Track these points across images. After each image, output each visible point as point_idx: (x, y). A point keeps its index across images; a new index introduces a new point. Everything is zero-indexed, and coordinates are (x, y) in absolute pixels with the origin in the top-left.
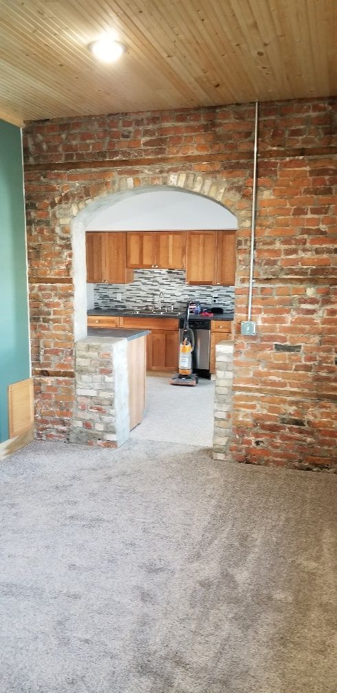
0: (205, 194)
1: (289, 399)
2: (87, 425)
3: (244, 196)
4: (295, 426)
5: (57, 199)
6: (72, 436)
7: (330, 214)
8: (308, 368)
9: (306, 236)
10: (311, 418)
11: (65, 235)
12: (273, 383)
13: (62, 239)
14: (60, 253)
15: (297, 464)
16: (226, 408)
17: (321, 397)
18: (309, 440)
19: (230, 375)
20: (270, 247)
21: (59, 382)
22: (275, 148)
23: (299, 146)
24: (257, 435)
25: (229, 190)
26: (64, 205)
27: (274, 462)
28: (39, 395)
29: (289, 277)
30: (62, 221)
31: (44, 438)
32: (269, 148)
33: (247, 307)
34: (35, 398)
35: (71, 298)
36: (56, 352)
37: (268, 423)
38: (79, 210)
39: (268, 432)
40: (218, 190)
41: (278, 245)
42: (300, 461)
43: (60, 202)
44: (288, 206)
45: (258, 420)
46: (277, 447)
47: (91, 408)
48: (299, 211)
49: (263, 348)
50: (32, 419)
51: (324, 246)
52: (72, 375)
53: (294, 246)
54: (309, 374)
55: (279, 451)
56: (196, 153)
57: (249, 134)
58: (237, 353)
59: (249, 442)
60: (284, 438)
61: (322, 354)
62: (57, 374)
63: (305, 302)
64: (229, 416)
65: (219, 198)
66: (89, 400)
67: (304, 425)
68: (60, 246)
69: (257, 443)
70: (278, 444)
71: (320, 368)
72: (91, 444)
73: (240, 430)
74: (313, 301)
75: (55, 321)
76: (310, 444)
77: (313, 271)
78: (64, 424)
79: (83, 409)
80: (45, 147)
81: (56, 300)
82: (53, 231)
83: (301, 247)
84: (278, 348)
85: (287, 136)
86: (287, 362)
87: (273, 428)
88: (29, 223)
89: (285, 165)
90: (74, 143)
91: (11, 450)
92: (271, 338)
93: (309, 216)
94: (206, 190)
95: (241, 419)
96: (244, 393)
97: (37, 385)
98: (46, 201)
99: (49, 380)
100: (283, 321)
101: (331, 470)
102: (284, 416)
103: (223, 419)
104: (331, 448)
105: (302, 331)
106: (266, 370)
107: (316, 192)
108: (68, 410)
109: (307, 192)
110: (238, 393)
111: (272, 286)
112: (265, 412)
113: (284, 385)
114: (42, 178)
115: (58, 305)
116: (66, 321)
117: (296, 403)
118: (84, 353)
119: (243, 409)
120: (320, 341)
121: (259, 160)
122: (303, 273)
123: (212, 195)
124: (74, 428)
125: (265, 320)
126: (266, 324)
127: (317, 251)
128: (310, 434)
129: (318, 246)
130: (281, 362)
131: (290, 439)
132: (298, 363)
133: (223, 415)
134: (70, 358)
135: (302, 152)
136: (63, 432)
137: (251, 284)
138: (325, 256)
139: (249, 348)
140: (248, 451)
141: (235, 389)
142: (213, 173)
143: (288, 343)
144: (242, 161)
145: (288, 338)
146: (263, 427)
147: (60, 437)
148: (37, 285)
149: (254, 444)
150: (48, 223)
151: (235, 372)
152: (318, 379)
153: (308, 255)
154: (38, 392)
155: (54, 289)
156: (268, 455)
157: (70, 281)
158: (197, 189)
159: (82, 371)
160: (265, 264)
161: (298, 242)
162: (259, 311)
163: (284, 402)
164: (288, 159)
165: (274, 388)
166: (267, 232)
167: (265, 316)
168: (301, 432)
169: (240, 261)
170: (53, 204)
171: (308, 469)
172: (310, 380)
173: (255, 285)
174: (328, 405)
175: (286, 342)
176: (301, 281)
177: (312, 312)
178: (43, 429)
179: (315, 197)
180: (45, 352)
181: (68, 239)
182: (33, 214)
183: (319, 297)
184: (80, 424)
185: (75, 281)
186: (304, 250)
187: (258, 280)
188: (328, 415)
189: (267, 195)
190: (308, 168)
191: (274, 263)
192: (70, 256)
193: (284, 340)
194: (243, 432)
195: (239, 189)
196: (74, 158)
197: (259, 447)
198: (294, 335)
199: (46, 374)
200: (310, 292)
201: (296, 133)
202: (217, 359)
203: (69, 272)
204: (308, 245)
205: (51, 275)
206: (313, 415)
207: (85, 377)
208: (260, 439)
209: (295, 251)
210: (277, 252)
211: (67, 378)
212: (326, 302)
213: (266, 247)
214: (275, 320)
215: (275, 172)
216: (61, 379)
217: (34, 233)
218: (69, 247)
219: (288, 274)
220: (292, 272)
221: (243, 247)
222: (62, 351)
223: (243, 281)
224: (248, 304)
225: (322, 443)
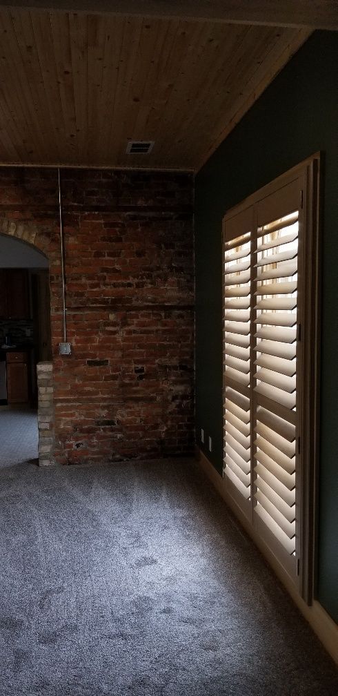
0: (19, 237)
1: (101, 404)
3: (53, 240)
4: (107, 427)
7: (122, 256)
8: (114, 378)
9: (105, 274)
10: (119, 417)
12: (89, 393)
15: (111, 458)
16: (48, 419)
17: (125, 400)
18: (119, 436)
19: (51, 390)
20: (79, 282)
22: (76, 204)
23: (94, 203)
24: (77, 439)
25: (39, 235)
27: (92, 459)
29: (94, 305)
32: (71, 203)
33: (63, 331)
37: (86, 427)
39: (86, 435)
40: (30, 234)
41: (83, 280)
42: (113, 455)
44: (90, 250)
45: (77, 427)
46: (94, 446)
48: (98, 254)
49: (77, 365)
51: (119, 281)
53: (96, 281)
54: (117, 382)
55: (96, 449)
56: (9, 203)
57: (54, 191)
58: (56, 370)
59: (70, 446)
60: (99, 438)
61: (124, 365)
63: (108, 325)
64: (51, 426)
65: (32, 241)
67: (115, 424)
69: (78, 446)
70: (95, 444)
71: (124, 377)
73: (62, 436)
74: (114, 324)
76: (121, 439)
77: (112, 300)
83: (102, 282)
84: (90, 363)
85: (84, 196)
86: (98, 374)
87: (89, 431)
89: (85, 218)
92: (84, 356)
93: (107, 258)
94: (20, 233)
95: (62, 427)
96: (64, 404)
100: (92, 341)
101: (138, 458)
102: (98, 420)
103: (46, 429)
104: (137, 440)
105: (108, 348)
106: (81, 382)
107: (110, 240)
109: (104, 239)
110: (59, 405)
111: (82, 313)
112: (83, 418)
113: (97, 393)
117: (107, 407)
119: (64, 418)
120: (123, 355)
121: (64, 212)
122: (105, 302)
123: (25, 238)
125: (77, 342)
126: (79, 345)
127: (115, 285)
128: (120, 430)
129: (115, 281)
130: (93, 375)
131: (104, 437)
132: (107, 375)
133: (47, 426)
135: (97, 208)
137: (64, 312)
138: (121, 289)
139: (66, 365)
140: (70, 453)
141: (56, 401)
142: (25, 221)
143: (98, 359)
144: (49, 212)
145: (98, 354)
146: (82, 431)
149: (75, 447)
151: (55, 387)
152: (123, 385)
153: (107, 289)
156: (87, 454)
158: (12, 233)
160: (75, 296)
161: (99, 278)
162: (73, 334)
163: (97, 407)
164: (86, 213)
165: (89, 397)
166: (74, 270)
167: (78, 338)
168: (112, 430)
169: (53, 293)
171: (121, 460)
172: (117, 387)
173: (68, 313)
174: (132, 406)
175: (96, 358)
176: (104, 309)
177: (114, 333)
179: (110, 243)
183: (119, 321)
186: (105, 285)
187: (69, 308)
188: (132, 414)
189: (71, 240)
190: (102, 221)
191: (82, 295)
193: (95, 356)
194: (66, 438)
195: (48, 235)
197: (79, 449)
198: (102, 352)
200: (112, 317)
201: (92, 193)
202: (39, 377)
204: (107, 281)
206: (121, 415)
208: (79, 442)
209: (97, 285)
210: (83, 286)
212: (125, 324)
213: (74, 282)
214: (87, 341)
215: (77, 223)
219: (93, 303)
220: (96, 301)
221: (55, 281)
223: (57, 310)
224: (63, 329)
225: (129, 437)
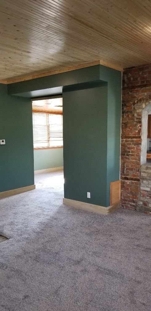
2: (145, 204)
5: (136, 102)
6: (138, 208)
11: (139, 117)
13: (137, 119)
14: (136, 125)
21: (132, 183)
26: (139, 104)
28: (124, 188)
30: (138, 111)
31: (125, 207)
34: (122, 189)
35: (140, 145)
36: (131, 169)
38: (146, 105)
43: (137, 102)
47: (147, 196)
50: (120, 199)
52: (138, 180)
62: (132, 179)
66: (146, 192)
68: (136, 122)
72: (146, 213)
75: (132, 155)
78: (134, 202)
79: (143, 196)
80: (132, 79)
81: (133, 146)
82: (133, 115)
88: (123, 113)
90: (145, 76)
91: (111, 211)
97: (123, 184)
98: (132, 103)
99: (128, 182)
108: (136, 196)
114: (130, 93)
115: (134, 148)
116: (137, 156)
118: (145, 170)
124: (139, 205)
134: (138, 172)
136: (134, 206)
147: (132, 208)
148: (125, 139)
150: (131, 112)
154: (122, 187)
155: (133, 141)
157: (140, 137)
159: (143, 179)
170: (134, 104)
178: (124, 203)
180: (127, 169)
181: (140, 119)
182: (125, 109)
184: (141, 203)
185: (142, 138)
192: (141, 126)
196: (145, 82)
199: (127, 179)
203: (139, 133)
205: (131, 135)
207: (145, 181)
211: (136, 181)
216: (133, 181)
217: (125, 117)
218: (140, 122)
222: (135, 169)
